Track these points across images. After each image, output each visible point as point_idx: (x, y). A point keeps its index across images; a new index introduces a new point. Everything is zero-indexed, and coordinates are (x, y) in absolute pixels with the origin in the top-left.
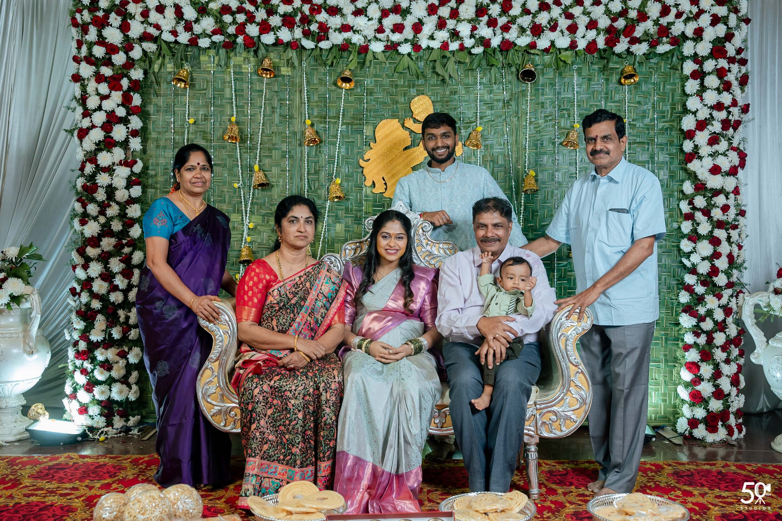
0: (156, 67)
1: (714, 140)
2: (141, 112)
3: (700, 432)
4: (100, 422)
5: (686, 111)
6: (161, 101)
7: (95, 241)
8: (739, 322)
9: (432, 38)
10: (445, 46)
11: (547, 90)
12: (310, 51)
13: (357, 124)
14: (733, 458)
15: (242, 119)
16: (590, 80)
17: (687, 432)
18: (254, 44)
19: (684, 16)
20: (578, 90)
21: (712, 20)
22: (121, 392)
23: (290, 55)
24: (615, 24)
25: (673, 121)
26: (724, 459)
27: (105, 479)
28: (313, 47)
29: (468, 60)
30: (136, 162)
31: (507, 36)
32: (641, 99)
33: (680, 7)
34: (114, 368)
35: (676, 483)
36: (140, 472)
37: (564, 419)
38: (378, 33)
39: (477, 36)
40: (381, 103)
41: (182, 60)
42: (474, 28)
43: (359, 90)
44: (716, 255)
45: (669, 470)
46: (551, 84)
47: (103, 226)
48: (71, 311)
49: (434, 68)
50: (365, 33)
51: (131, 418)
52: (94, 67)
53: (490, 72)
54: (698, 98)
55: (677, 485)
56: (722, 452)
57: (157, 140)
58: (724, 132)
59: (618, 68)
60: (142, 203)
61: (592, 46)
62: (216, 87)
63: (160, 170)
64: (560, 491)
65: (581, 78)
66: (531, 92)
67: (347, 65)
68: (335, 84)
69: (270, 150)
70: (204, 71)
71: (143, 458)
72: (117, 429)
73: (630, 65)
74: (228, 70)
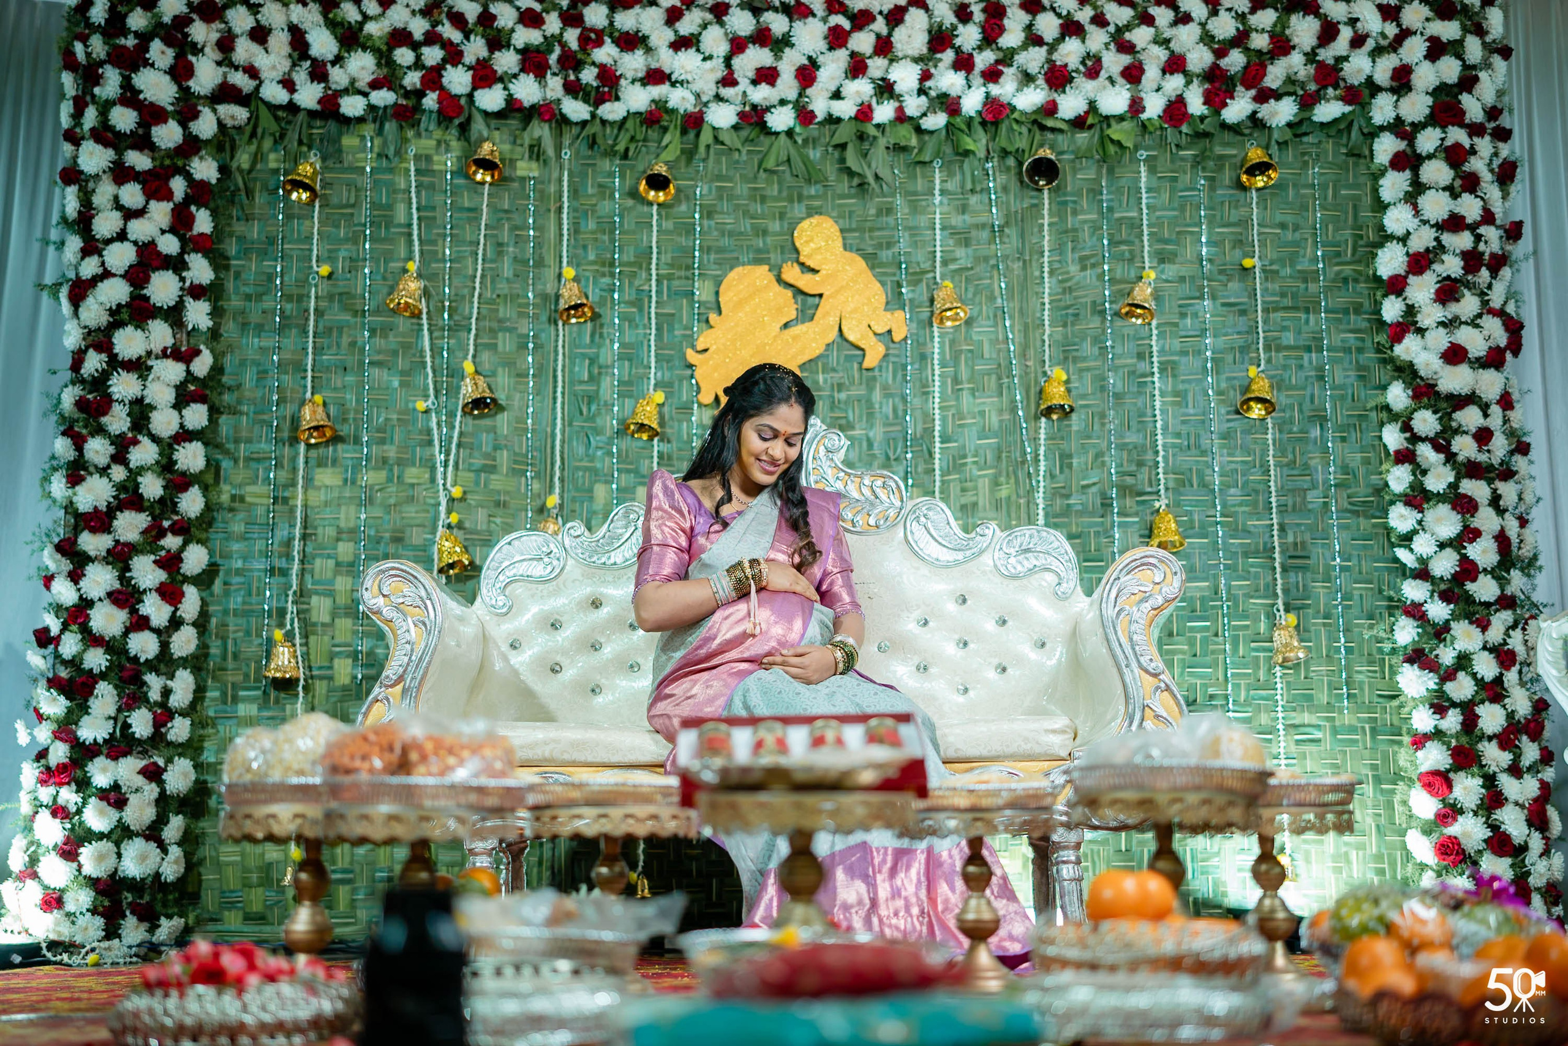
0: (245, 159)
1: (1447, 294)
2: (213, 248)
4: (90, 928)
5: (1382, 237)
6: (253, 230)
8: (1532, 684)
9: (837, 95)
10: (864, 113)
11: (1084, 204)
12: (579, 127)
13: (680, 278)
15: (433, 267)
16: (1175, 180)
18: (459, 111)
19: (1370, 44)
20: (1151, 201)
21: (1429, 49)
22: (143, 860)
23: (537, 134)
24: (1224, 63)
25: (1359, 262)
28: (587, 117)
29: (913, 144)
30: (198, 353)
31: (995, 90)
32: (1288, 219)
33: (1359, 25)
38: (724, 85)
39: (933, 93)
40: (731, 234)
41: (301, 144)
42: (926, 76)
43: (684, 207)
44: (1470, 534)
46: (1091, 190)
47: (120, 486)
49: (842, 160)
50: (696, 87)
51: (162, 922)
52: (112, 152)
53: (961, 167)
54: (1408, 209)
57: (243, 312)
58: (1470, 277)
59: (1233, 156)
60: (209, 441)
61: (1176, 110)
62: (377, 199)
63: (248, 373)
65: (1155, 178)
66: (1050, 209)
67: (658, 156)
68: (634, 194)
69: (493, 332)
70: (350, 167)
72: (130, 946)
73: (1259, 147)
74: (404, 165)
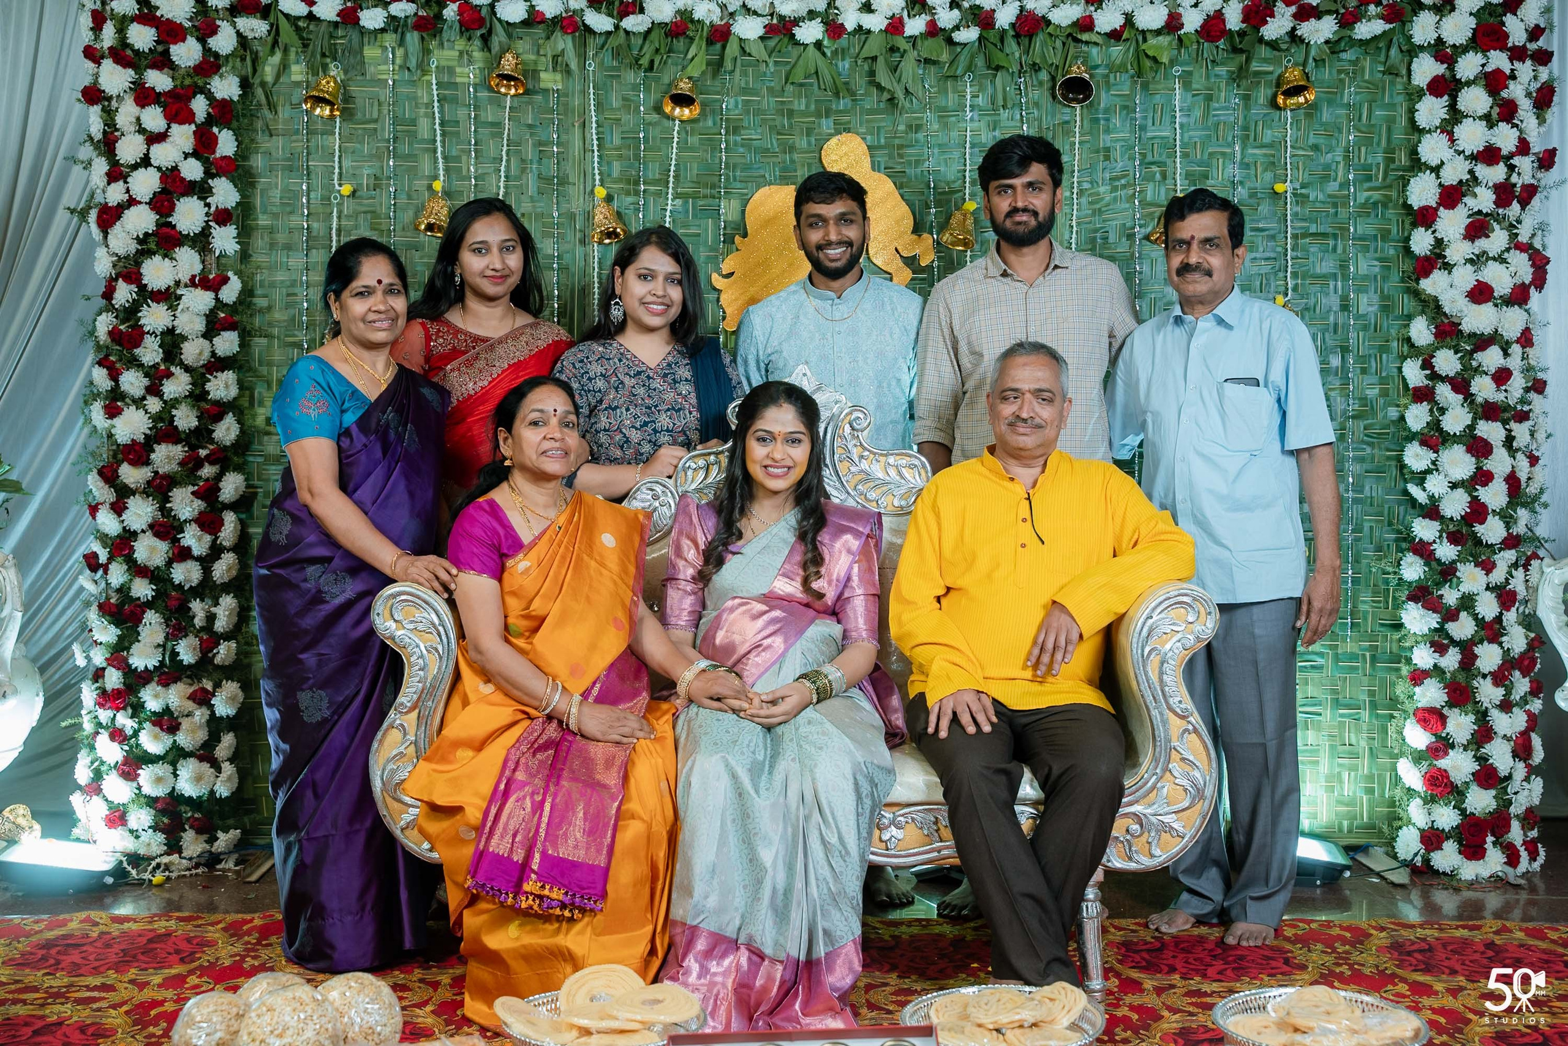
0: (269, 71)
1: (1477, 229)
2: (236, 169)
3: (1447, 857)
4: (153, 843)
5: (1417, 165)
6: (278, 146)
7: (138, 453)
8: (1530, 622)
9: (866, 7)
10: (895, 26)
11: (1116, 121)
12: (603, 38)
13: (705, 197)
14: (1517, 913)
15: (457, 184)
16: (1209, 98)
17: (1419, 858)
18: (481, 22)
20: (1185, 120)
22: (198, 779)
23: (560, 46)
25: (1389, 187)
26: (1497, 915)
27: (170, 967)
28: (611, 28)
29: (945, 57)
30: (225, 280)
31: (1030, 4)
32: (1321, 141)
34: (184, 726)
35: (1397, 966)
36: (246, 950)
37: (1157, 831)
39: (966, 4)
40: (757, 150)
41: (323, 55)
43: (710, 123)
44: (1483, 477)
45: (1380, 939)
46: (1125, 107)
47: (156, 418)
48: (87, 604)
49: (872, 73)
51: (221, 835)
52: (131, 72)
53: (993, 82)
54: (1444, 138)
55: (1399, 971)
56: (1494, 901)
57: (271, 230)
58: (1500, 211)
59: (1271, 73)
60: (240, 368)
61: (1213, 26)
62: (399, 114)
63: (278, 295)
64: (1148, 984)
65: (1189, 95)
66: (1082, 126)
67: (684, 68)
68: (658, 109)
70: (372, 80)
71: (251, 921)
72: (190, 859)
73: (1296, 64)
74: (426, 78)
